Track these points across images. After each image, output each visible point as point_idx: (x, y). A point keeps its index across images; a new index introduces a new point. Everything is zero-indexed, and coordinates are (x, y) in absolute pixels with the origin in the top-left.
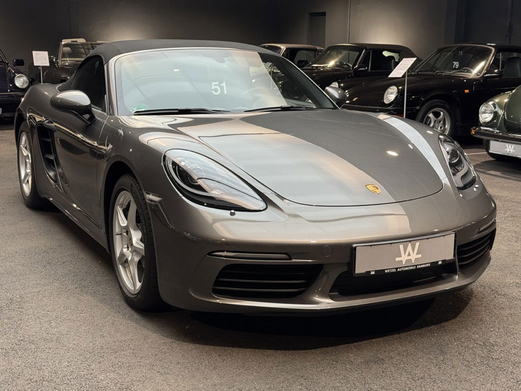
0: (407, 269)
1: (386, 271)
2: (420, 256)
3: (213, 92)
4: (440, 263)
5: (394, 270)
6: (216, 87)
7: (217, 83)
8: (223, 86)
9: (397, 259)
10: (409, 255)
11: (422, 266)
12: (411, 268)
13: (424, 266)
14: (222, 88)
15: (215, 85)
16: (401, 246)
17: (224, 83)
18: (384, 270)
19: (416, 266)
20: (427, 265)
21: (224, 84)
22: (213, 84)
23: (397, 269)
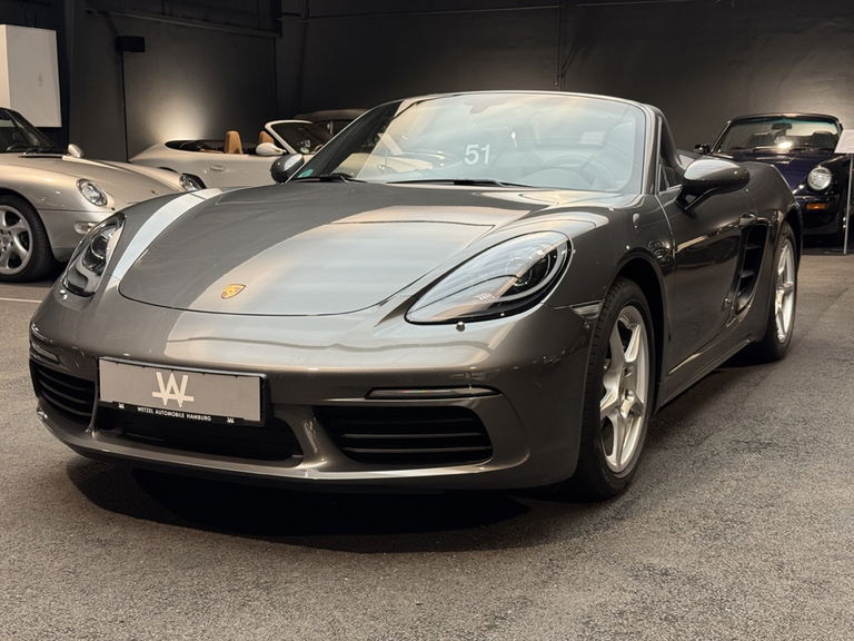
0: (169, 414)
1: (139, 409)
2: (191, 399)
3: (466, 160)
4: (231, 421)
5: (150, 411)
6: (473, 152)
7: (476, 146)
8: (484, 152)
9: (155, 394)
10: (172, 392)
11: (196, 417)
12: (177, 415)
13: (199, 418)
14: (482, 154)
15: (471, 149)
16: (159, 375)
17: (488, 146)
18: (136, 407)
19: (186, 414)
20: (206, 418)
21: (487, 148)
22: (469, 147)
23: (154, 410)
